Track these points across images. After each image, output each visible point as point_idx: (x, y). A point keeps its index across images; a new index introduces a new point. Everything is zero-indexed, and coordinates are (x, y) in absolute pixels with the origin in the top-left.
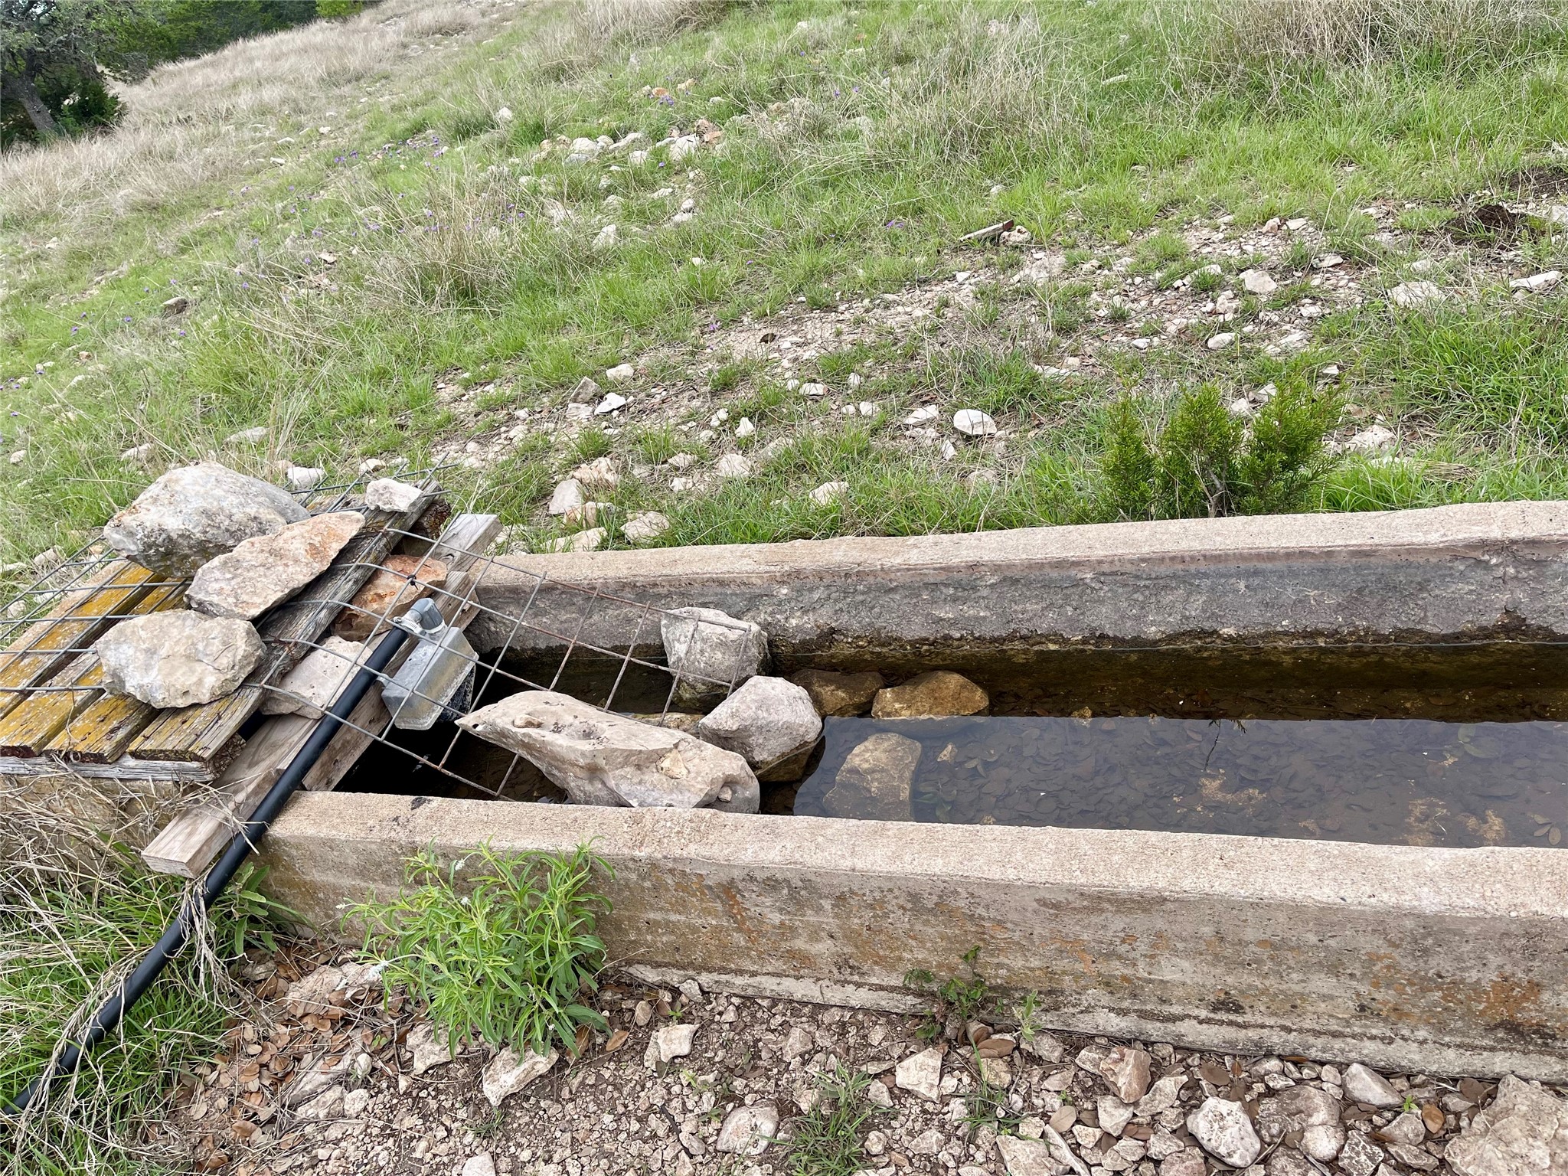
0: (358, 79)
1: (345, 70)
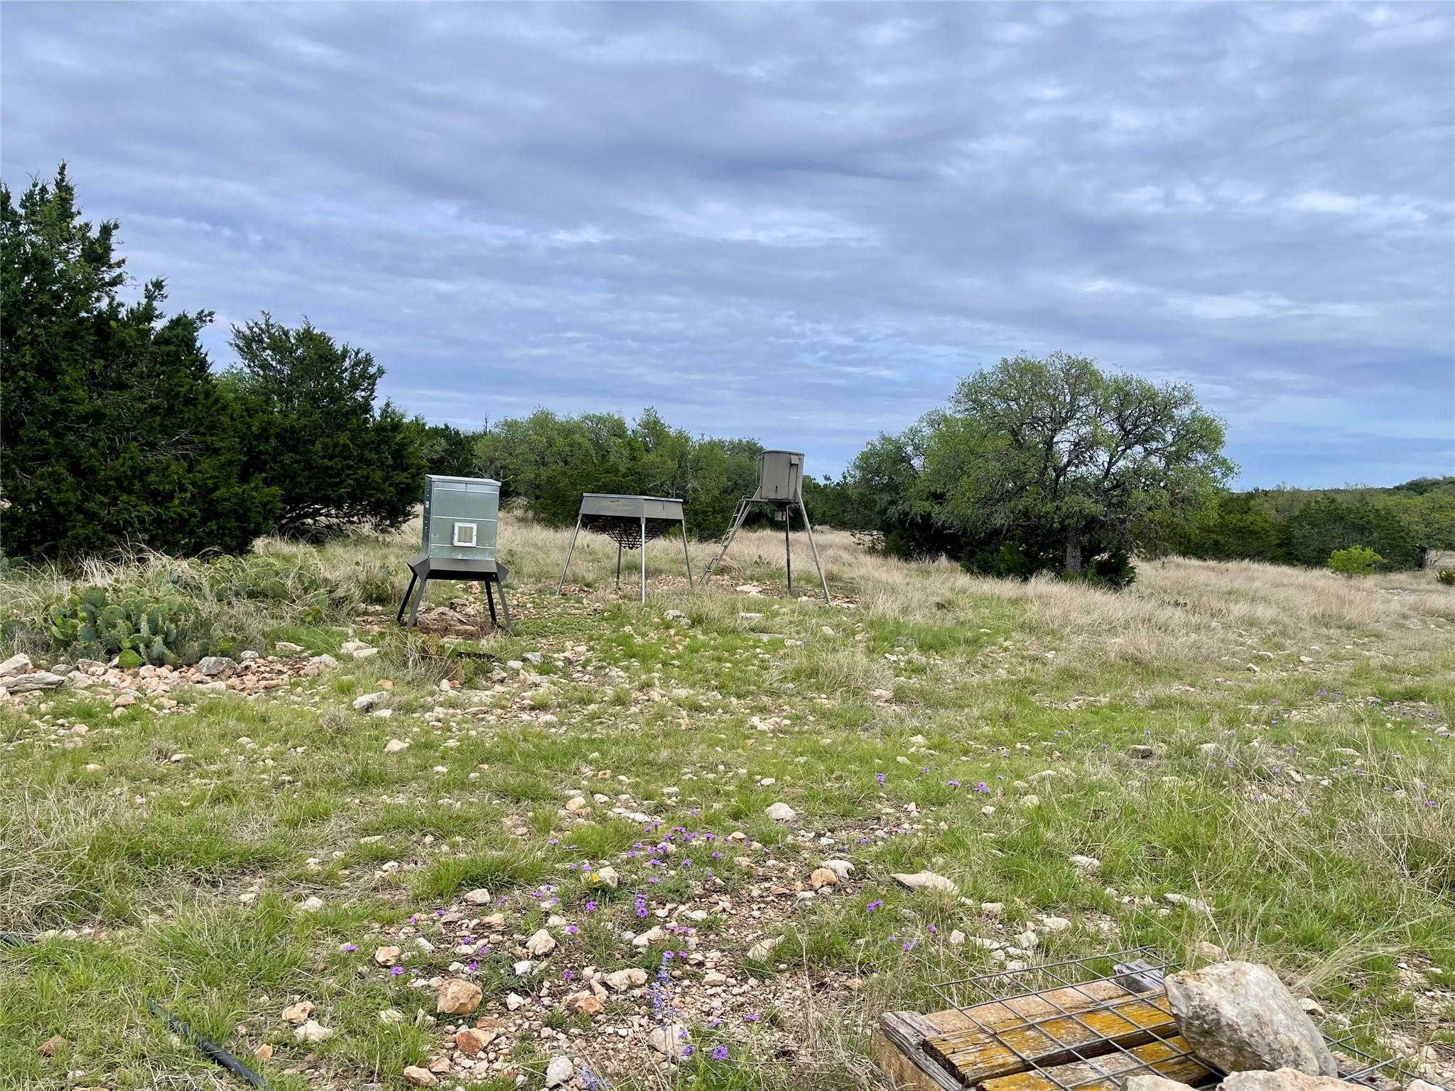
0: (1349, 628)
1: (1340, 618)
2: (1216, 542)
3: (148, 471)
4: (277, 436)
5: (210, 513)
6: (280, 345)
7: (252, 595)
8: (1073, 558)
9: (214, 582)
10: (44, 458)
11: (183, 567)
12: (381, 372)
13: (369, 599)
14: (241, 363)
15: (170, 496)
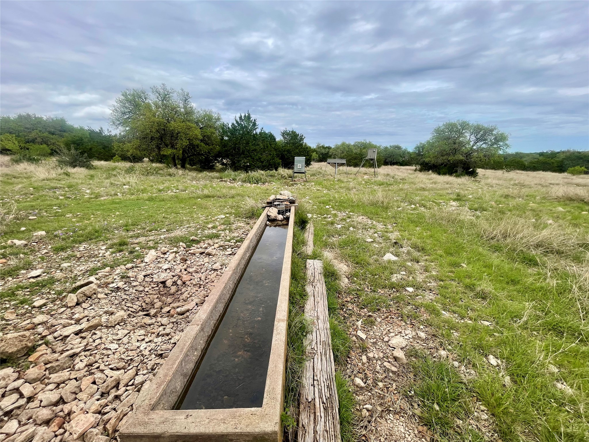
2: (534, 166)
3: (261, 158)
4: (287, 151)
5: (270, 165)
6: (288, 134)
7: (271, 176)
8: (460, 170)
9: (266, 174)
10: (248, 157)
11: (262, 172)
12: (305, 138)
13: (289, 177)
14: (282, 138)
15: (263, 162)
